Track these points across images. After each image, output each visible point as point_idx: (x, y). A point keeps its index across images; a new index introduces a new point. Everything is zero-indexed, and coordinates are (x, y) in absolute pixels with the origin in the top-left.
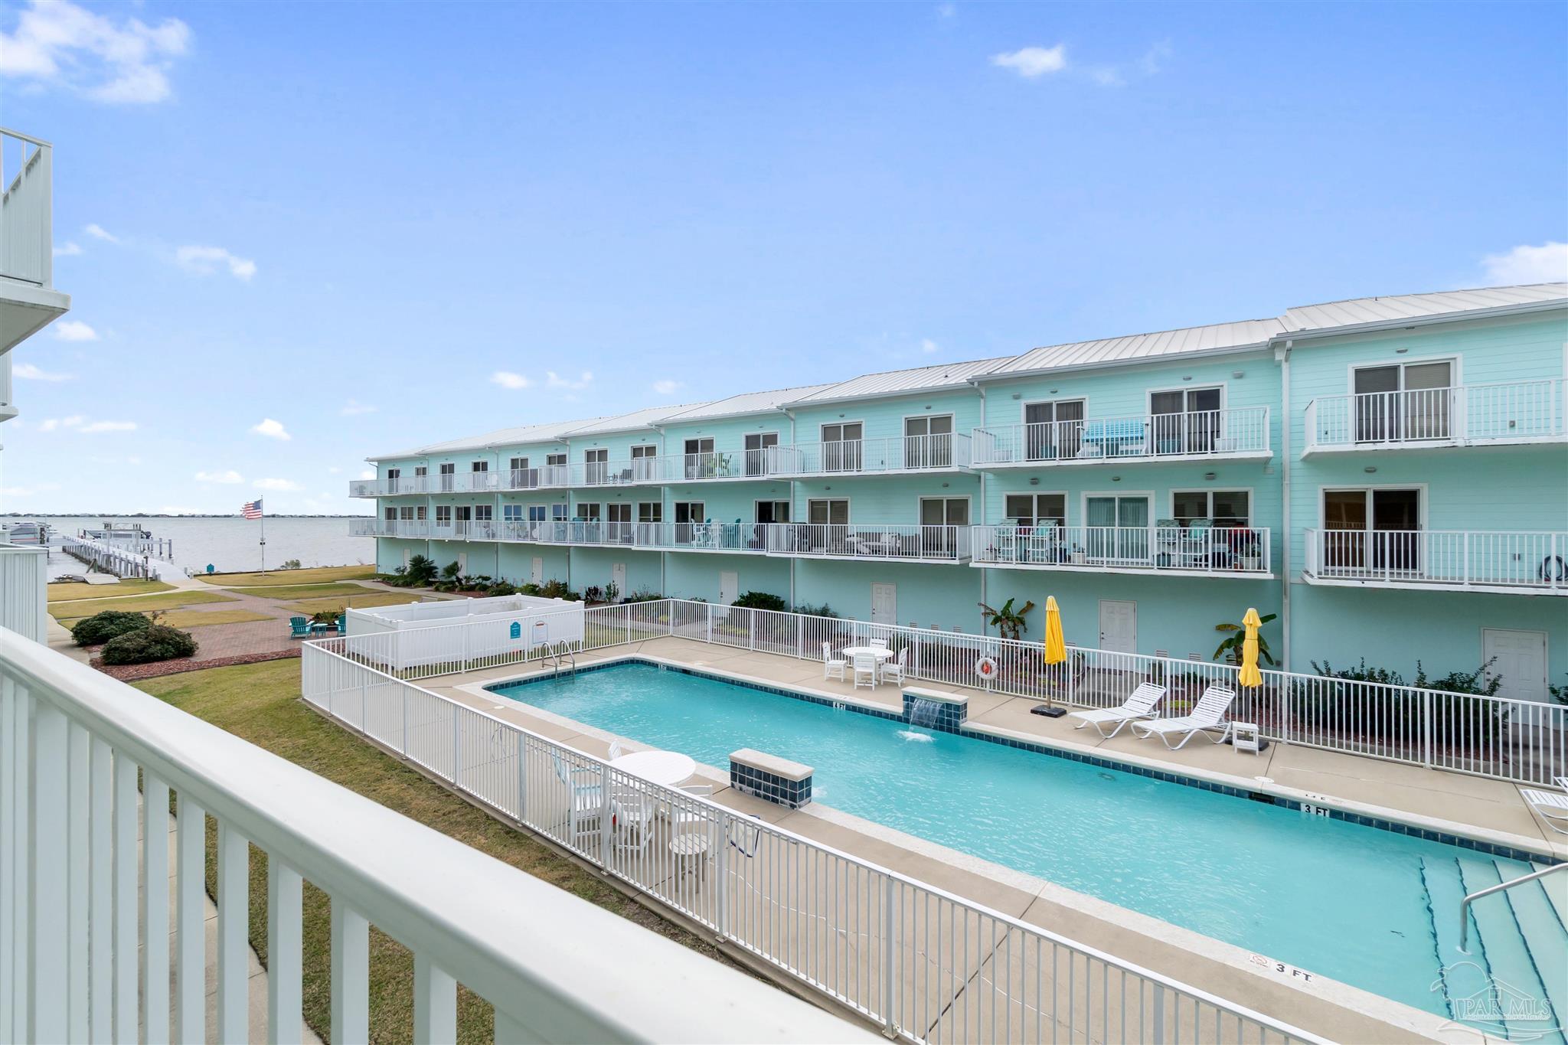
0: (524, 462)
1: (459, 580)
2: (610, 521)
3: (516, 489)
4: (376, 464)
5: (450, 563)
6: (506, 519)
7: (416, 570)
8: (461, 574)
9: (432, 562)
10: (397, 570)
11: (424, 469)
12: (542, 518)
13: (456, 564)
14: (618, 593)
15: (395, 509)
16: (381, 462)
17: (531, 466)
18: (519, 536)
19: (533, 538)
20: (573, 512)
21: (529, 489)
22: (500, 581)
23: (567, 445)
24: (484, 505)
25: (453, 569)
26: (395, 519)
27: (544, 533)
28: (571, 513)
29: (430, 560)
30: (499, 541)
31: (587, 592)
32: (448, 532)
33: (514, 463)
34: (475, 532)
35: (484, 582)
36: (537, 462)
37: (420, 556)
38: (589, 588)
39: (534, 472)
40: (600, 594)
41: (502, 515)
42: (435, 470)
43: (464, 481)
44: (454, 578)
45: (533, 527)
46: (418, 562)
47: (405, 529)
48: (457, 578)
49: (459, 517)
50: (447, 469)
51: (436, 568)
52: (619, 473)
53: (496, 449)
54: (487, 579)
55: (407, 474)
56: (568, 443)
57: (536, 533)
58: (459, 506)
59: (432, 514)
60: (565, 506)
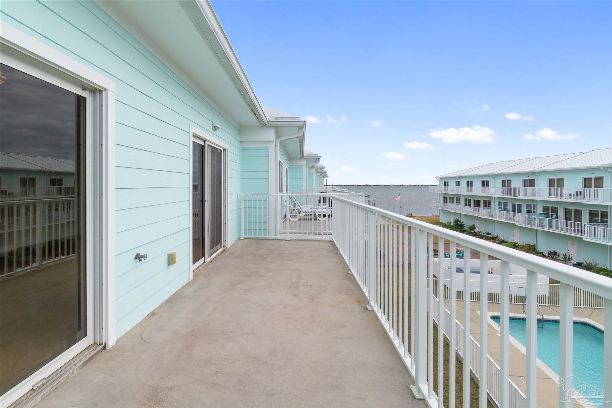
0: (509, 182)
1: (475, 232)
2: (566, 219)
3: (504, 197)
4: (439, 179)
5: (471, 225)
6: (499, 208)
7: (456, 225)
8: (476, 230)
9: (463, 222)
10: (448, 223)
11: (459, 182)
12: (520, 211)
13: (474, 225)
14: (572, 259)
15: (447, 197)
16: (441, 179)
17: (513, 186)
18: (506, 218)
19: (514, 220)
20: (540, 210)
21: (512, 197)
22: (495, 236)
23: (536, 175)
24: (487, 200)
25: (473, 227)
26: (447, 202)
27: (521, 219)
28: (538, 210)
29: (462, 221)
30: (496, 219)
31: (549, 253)
32: (470, 211)
33: (503, 182)
34: (483, 212)
35: (487, 235)
36: (517, 183)
37: (457, 219)
38: (550, 252)
39: (515, 189)
40: (558, 255)
41: (497, 206)
42: (464, 184)
43: (477, 190)
44: (473, 231)
45: (514, 215)
46: (456, 221)
47: (451, 207)
48: (474, 232)
49: (475, 206)
50: (470, 184)
51: (464, 225)
52: (573, 192)
53: (494, 176)
54: (489, 234)
55: (452, 184)
56: (536, 174)
57: (516, 218)
58: (475, 199)
59: (463, 202)
60: (534, 206)
